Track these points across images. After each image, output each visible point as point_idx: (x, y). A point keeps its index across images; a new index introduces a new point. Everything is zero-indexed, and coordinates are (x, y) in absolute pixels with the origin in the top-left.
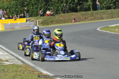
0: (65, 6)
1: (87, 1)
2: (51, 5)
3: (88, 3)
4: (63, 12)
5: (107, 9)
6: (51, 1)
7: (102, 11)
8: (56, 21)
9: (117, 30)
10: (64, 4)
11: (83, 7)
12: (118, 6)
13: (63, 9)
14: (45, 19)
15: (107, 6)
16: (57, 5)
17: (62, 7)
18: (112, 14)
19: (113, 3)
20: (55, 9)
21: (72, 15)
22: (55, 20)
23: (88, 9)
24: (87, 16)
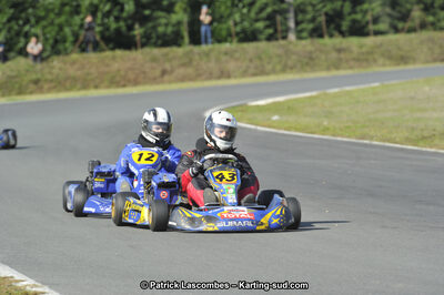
0: (86, 26)
1: (169, 9)
2: (33, 20)
3: (174, 18)
4: (80, 47)
5: (242, 40)
6: (34, 7)
7: (226, 46)
8: (51, 81)
9: (275, 118)
10: (83, 19)
11: (156, 31)
12: (282, 31)
13: (81, 38)
14: (12, 71)
15: (244, 31)
16: (58, 21)
17: (76, 28)
18: (260, 58)
19: (265, 19)
20: (48, 36)
21: (114, 58)
22: (49, 77)
23: (173, 40)
24: (167, 66)
